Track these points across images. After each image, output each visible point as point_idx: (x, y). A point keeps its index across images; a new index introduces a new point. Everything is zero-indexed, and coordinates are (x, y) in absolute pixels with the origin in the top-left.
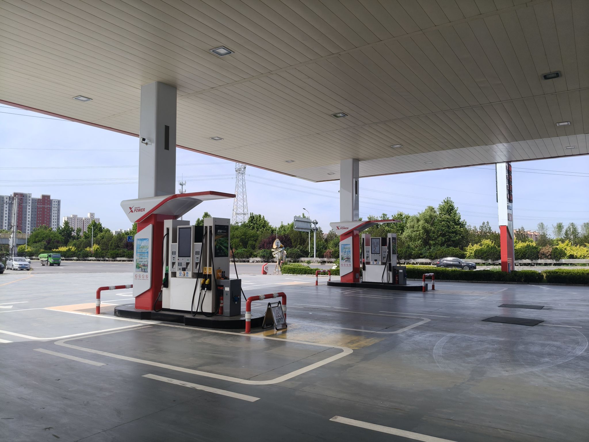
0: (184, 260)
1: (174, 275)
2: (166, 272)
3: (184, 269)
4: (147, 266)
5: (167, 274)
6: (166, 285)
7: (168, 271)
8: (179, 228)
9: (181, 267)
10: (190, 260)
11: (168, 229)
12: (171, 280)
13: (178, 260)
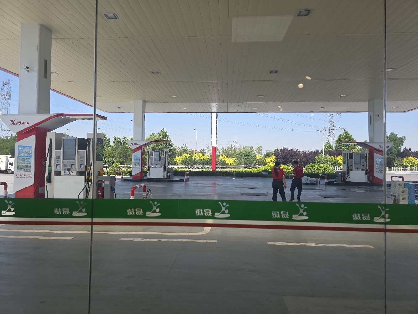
0: (68, 163)
1: (58, 173)
2: (49, 171)
3: (69, 169)
4: (30, 167)
5: (50, 174)
6: (50, 181)
7: (51, 171)
8: (64, 139)
9: (66, 168)
10: (75, 162)
11: (51, 140)
12: (55, 178)
13: (63, 162)
